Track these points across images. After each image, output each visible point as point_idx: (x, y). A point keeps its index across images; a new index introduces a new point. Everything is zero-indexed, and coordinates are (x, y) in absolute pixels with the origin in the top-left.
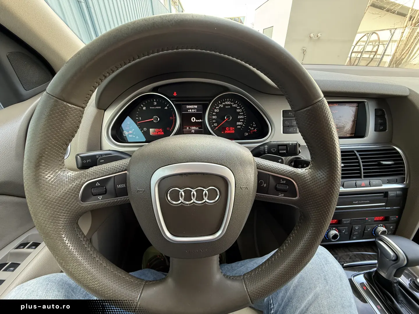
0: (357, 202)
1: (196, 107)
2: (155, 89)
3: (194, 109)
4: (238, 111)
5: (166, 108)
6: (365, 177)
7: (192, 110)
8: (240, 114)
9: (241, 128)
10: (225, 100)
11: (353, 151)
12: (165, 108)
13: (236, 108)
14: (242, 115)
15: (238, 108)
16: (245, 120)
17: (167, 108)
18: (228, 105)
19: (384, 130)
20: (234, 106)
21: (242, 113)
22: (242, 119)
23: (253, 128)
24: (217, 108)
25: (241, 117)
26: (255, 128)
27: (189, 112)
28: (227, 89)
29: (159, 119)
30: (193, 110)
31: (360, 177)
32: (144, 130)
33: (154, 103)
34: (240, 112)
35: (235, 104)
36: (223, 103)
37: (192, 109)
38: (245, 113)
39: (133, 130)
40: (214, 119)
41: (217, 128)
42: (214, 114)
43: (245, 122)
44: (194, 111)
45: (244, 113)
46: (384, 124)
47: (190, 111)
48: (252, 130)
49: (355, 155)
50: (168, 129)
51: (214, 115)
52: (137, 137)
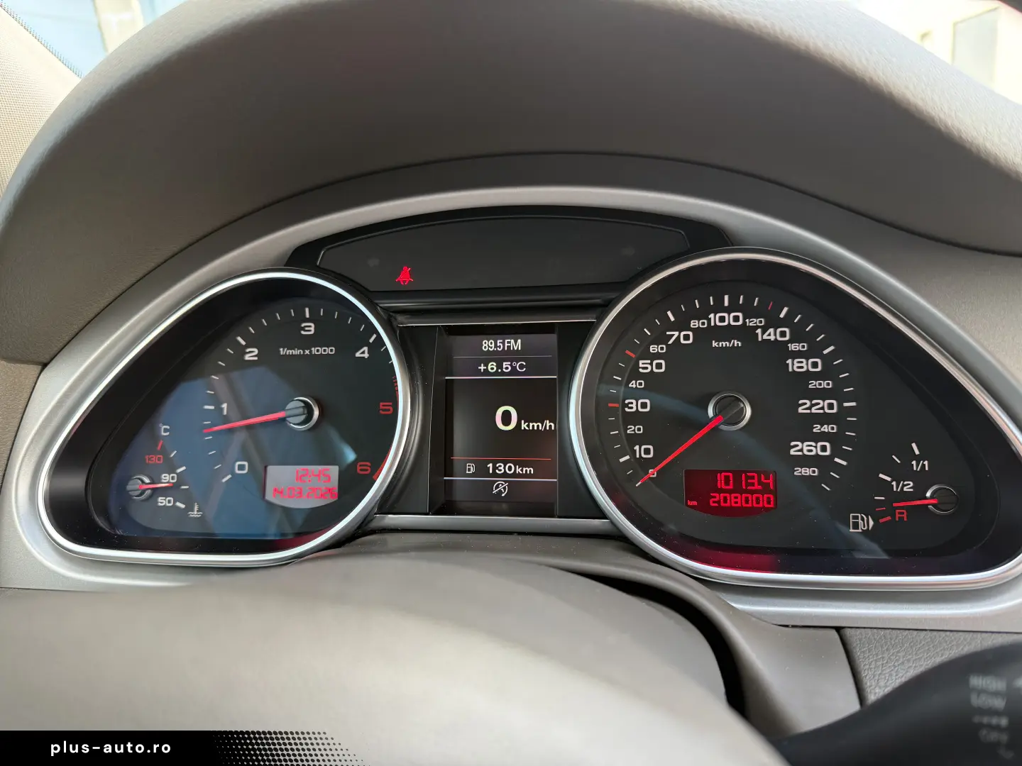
1: (516, 344)
2: (302, 256)
3: (509, 355)
4: (795, 365)
7: (500, 366)
8: (813, 384)
9: (824, 477)
10: (704, 302)
12: (358, 355)
13: (780, 350)
14: (823, 394)
15: (793, 347)
16: (851, 426)
17: (366, 355)
18: (728, 332)
20: (771, 335)
21: (826, 384)
22: (824, 419)
23: (909, 487)
24: (653, 349)
25: (822, 406)
26: (922, 481)
27: (486, 372)
28: (712, 236)
29: (316, 413)
30: (505, 364)
32: (231, 474)
33: (303, 329)
34: (808, 375)
35: (773, 322)
36: (694, 324)
37: (499, 357)
38: (846, 382)
39: (179, 471)
40: (636, 418)
41: (653, 473)
42: (633, 384)
43: (849, 441)
44: (514, 368)
45: (840, 384)
47: (492, 366)
48: (903, 496)
51: (636, 394)
52: (196, 508)
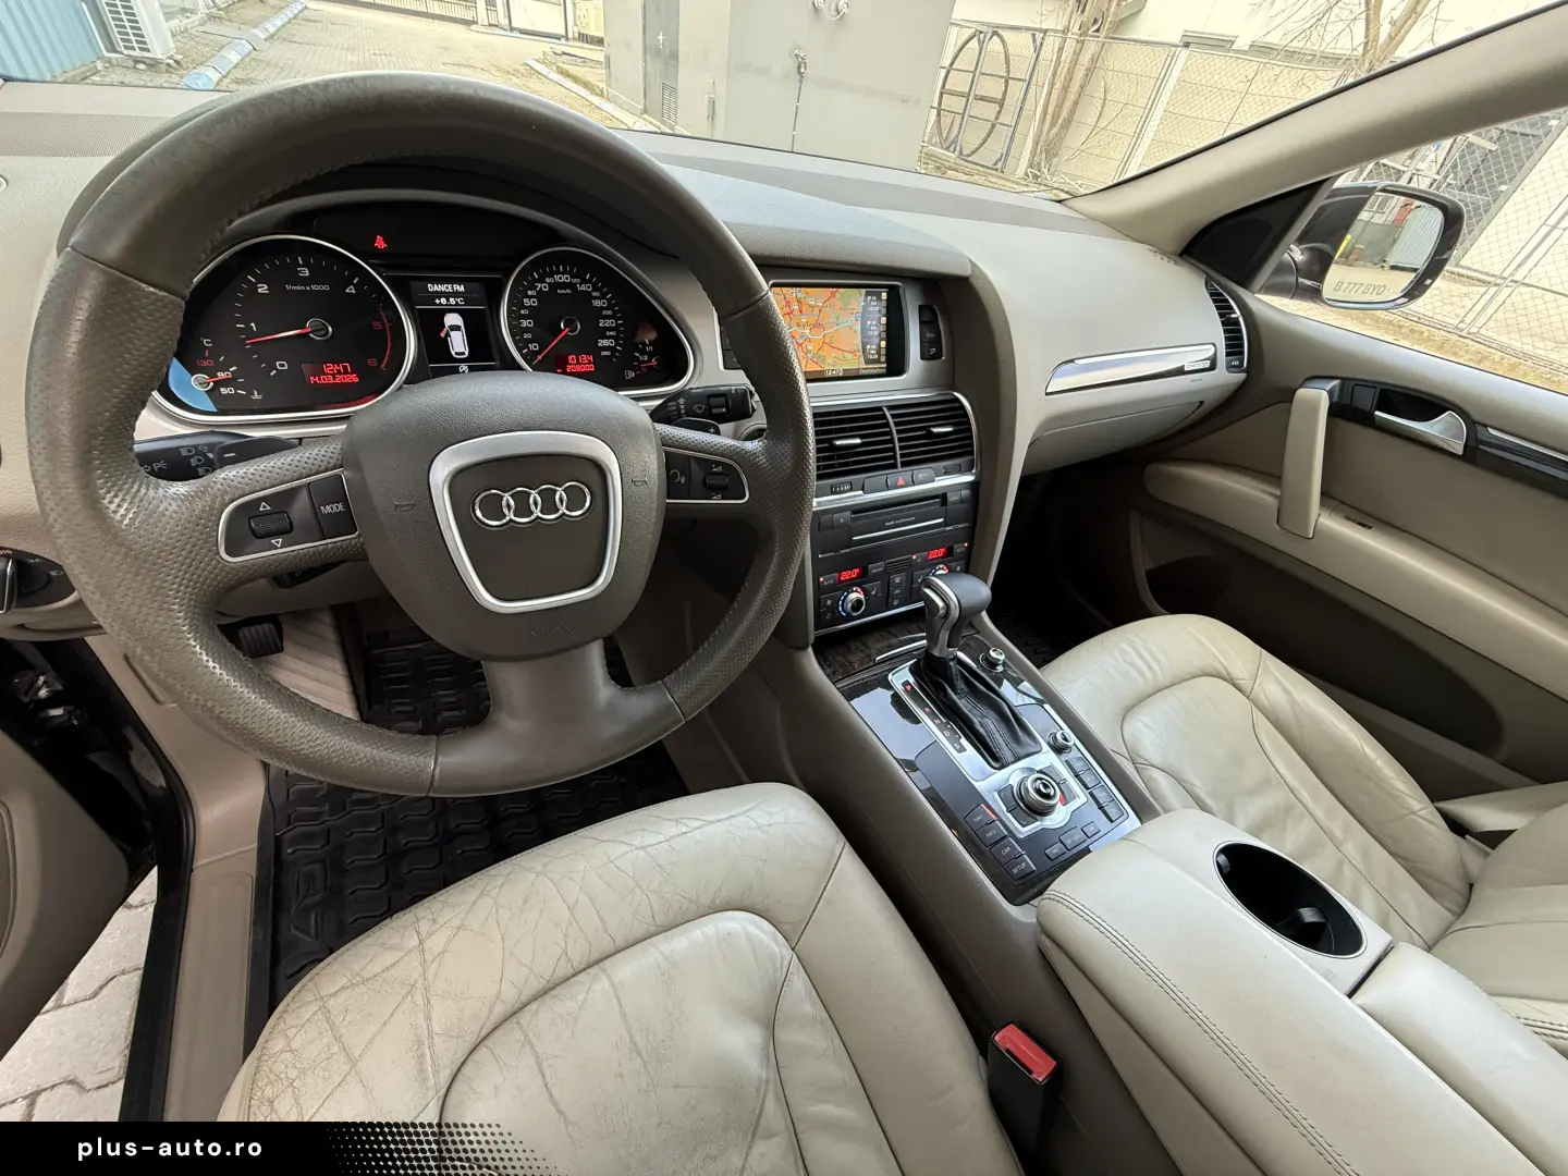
0: (892, 523)
1: (461, 288)
2: (298, 221)
3: (456, 294)
4: (597, 303)
5: (351, 290)
6: (904, 464)
7: (448, 300)
8: (604, 312)
9: (613, 355)
10: (551, 268)
11: (880, 409)
12: (347, 291)
13: (588, 295)
14: (609, 317)
15: (594, 294)
16: (622, 332)
17: (354, 291)
18: (564, 286)
19: (937, 356)
20: (583, 288)
21: (610, 312)
22: (610, 329)
23: (646, 358)
24: (530, 293)
25: (609, 323)
26: (651, 355)
27: (440, 304)
28: (554, 237)
29: (330, 329)
30: (451, 300)
31: (894, 466)
32: (276, 369)
33: (300, 272)
34: (602, 308)
35: (584, 281)
36: (548, 280)
37: (447, 295)
38: (617, 312)
39: (231, 369)
40: (527, 330)
41: (539, 358)
42: (522, 312)
43: (622, 339)
44: (457, 302)
45: (615, 312)
46: (937, 342)
47: (443, 301)
48: (644, 362)
49: (884, 417)
50: (372, 362)
51: (525, 317)
52: (256, 393)
